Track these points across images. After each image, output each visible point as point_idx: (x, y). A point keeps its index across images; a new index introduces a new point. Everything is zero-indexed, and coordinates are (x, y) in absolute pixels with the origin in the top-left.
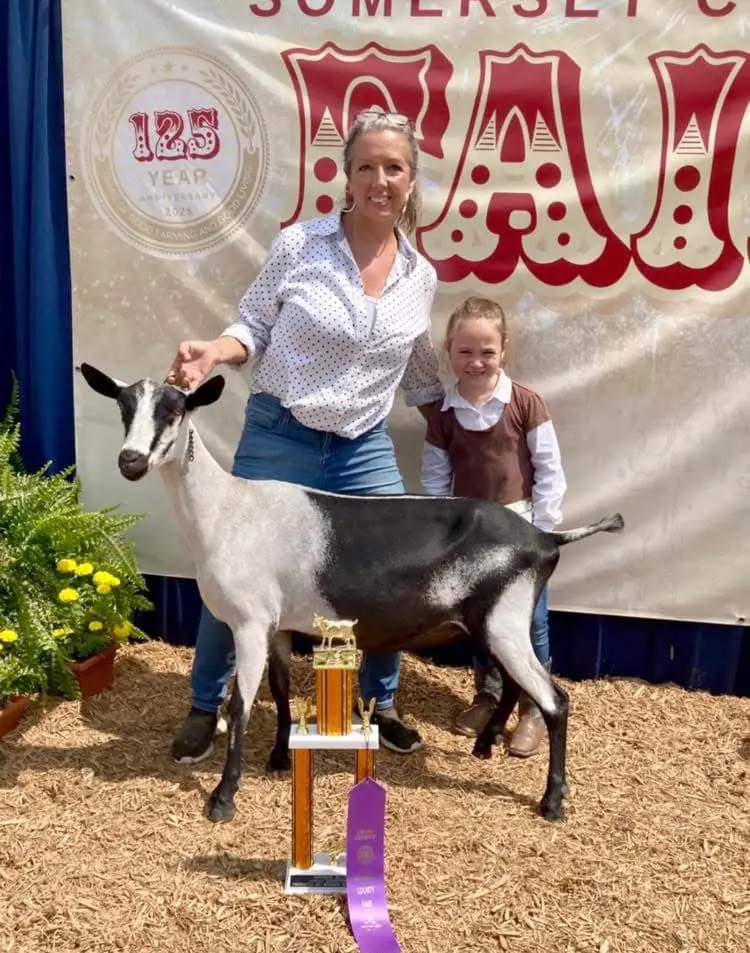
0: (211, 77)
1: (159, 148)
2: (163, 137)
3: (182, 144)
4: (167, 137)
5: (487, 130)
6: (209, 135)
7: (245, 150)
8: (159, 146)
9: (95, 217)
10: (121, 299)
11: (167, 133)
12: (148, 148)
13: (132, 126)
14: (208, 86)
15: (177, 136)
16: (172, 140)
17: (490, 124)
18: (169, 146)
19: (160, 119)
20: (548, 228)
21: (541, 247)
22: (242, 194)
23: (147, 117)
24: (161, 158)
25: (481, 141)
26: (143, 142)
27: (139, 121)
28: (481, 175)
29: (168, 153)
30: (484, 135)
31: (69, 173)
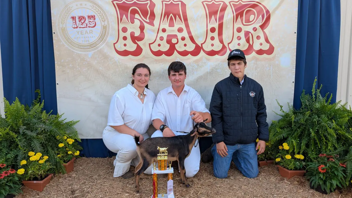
0: (93, 7)
1: (79, 25)
2: (80, 22)
3: (86, 24)
4: (81, 22)
5: (165, 19)
6: (93, 21)
7: (103, 25)
8: (79, 24)
9: (62, 43)
10: (70, 65)
11: (81, 21)
12: (76, 25)
13: (71, 19)
14: (92, 9)
15: (84, 22)
16: (83, 23)
17: (165, 18)
18: (82, 24)
19: (79, 18)
20: (181, 43)
21: (180, 47)
22: (103, 36)
23: (75, 17)
24: (80, 28)
25: (164, 22)
26: (75, 23)
27: (73, 18)
28: (164, 30)
29: (82, 26)
30: (164, 21)
31: (53, 32)
